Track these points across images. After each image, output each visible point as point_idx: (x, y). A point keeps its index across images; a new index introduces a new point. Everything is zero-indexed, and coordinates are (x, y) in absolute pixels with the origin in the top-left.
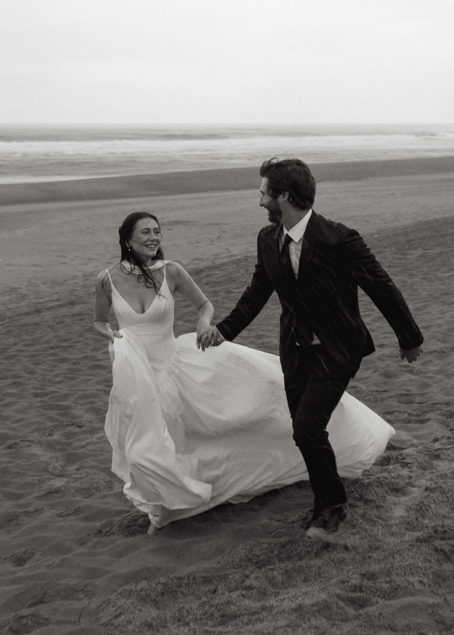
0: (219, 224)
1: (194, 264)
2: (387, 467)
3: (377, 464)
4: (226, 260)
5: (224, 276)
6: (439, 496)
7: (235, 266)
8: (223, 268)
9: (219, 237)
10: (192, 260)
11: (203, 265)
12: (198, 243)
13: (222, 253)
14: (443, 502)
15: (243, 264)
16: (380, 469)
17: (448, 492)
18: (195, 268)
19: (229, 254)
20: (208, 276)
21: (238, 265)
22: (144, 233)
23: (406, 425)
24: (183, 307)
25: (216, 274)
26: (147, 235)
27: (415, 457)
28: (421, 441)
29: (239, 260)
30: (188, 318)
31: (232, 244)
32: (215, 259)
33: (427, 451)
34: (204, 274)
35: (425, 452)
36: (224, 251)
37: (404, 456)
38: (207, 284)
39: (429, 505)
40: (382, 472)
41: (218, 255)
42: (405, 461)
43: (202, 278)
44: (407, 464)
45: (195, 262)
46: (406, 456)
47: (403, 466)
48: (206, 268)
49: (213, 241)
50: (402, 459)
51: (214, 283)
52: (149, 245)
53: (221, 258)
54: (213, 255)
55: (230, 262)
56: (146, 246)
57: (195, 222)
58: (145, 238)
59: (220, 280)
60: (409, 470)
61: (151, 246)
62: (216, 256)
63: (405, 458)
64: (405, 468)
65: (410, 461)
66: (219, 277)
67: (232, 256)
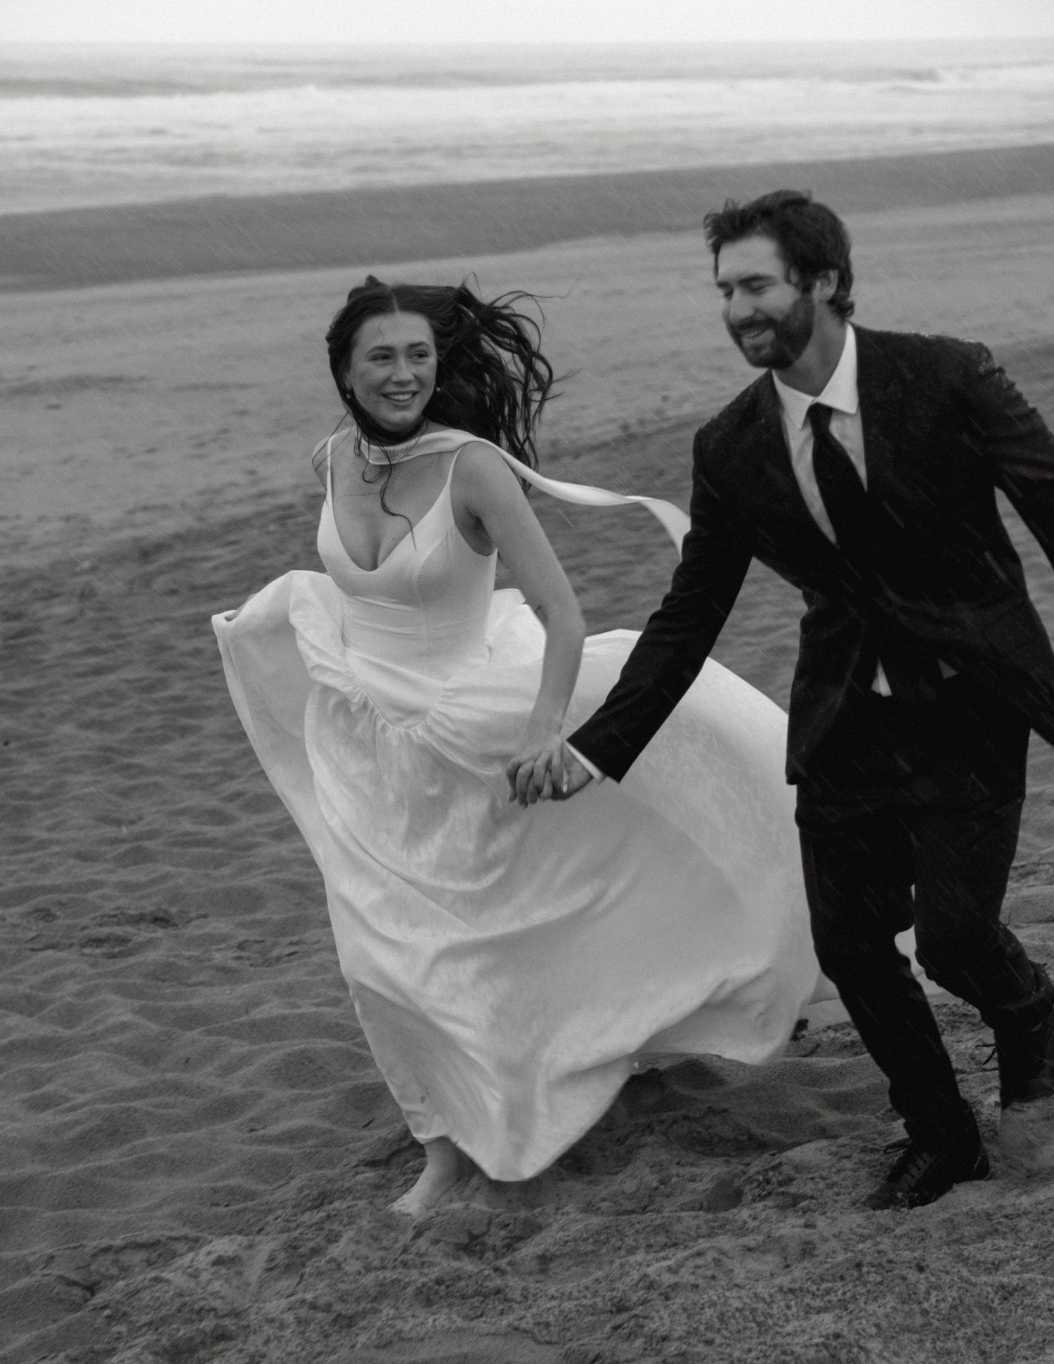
0: (224, 387)
1: (134, 526)
2: (729, 1214)
3: (698, 1206)
4: (245, 510)
5: (234, 563)
6: (894, 1309)
7: (272, 527)
8: (232, 538)
9: (225, 431)
10: (131, 512)
11: (167, 526)
12: (151, 451)
13: (234, 485)
14: (909, 1330)
15: (301, 519)
16: (707, 1222)
17: (928, 1293)
18: (136, 540)
19: (254, 490)
20: (176, 565)
21: (284, 525)
22: (375, 358)
23: (804, 1060)
24: (79, 675)
25: (207, 559)
26: (388, 364)
27: (825, 1174)
28: (849, 1117)
29: (290, 507)
30: (93, 712)
31: (269, 454)
32: (210, 504)
33: (863, 1150)
34: (166, 559)
35: (857, 1156)
36: (240, 478)
37: (787, 1170)
38: (173, 592)
39: (862, 1342)
40: (711, 1235)
41: (217, 492)
42: (792, 1189)
43: (159, 573)
44: (795, 1200)
45: (141, 517)
46: (793, 1173)
47: (782, 1208)
48: (178, 536)
49: (202, 445)
50: (780, 1184)
51: (193, 588)
52: (390, 394)
53: (226, 502)
54: (202, 493)
55: (259, 515)
56: (386, 396)
57: (142, 378)
58: (380, 372)
59: (215, 578)
60: (802, 1221)
61: (396, 397)
62: (212, 495)
63: (789, 1181)
64: (790, 1212)
65: (809, 1189)
66: (216, 568)
67: (263, 494)
